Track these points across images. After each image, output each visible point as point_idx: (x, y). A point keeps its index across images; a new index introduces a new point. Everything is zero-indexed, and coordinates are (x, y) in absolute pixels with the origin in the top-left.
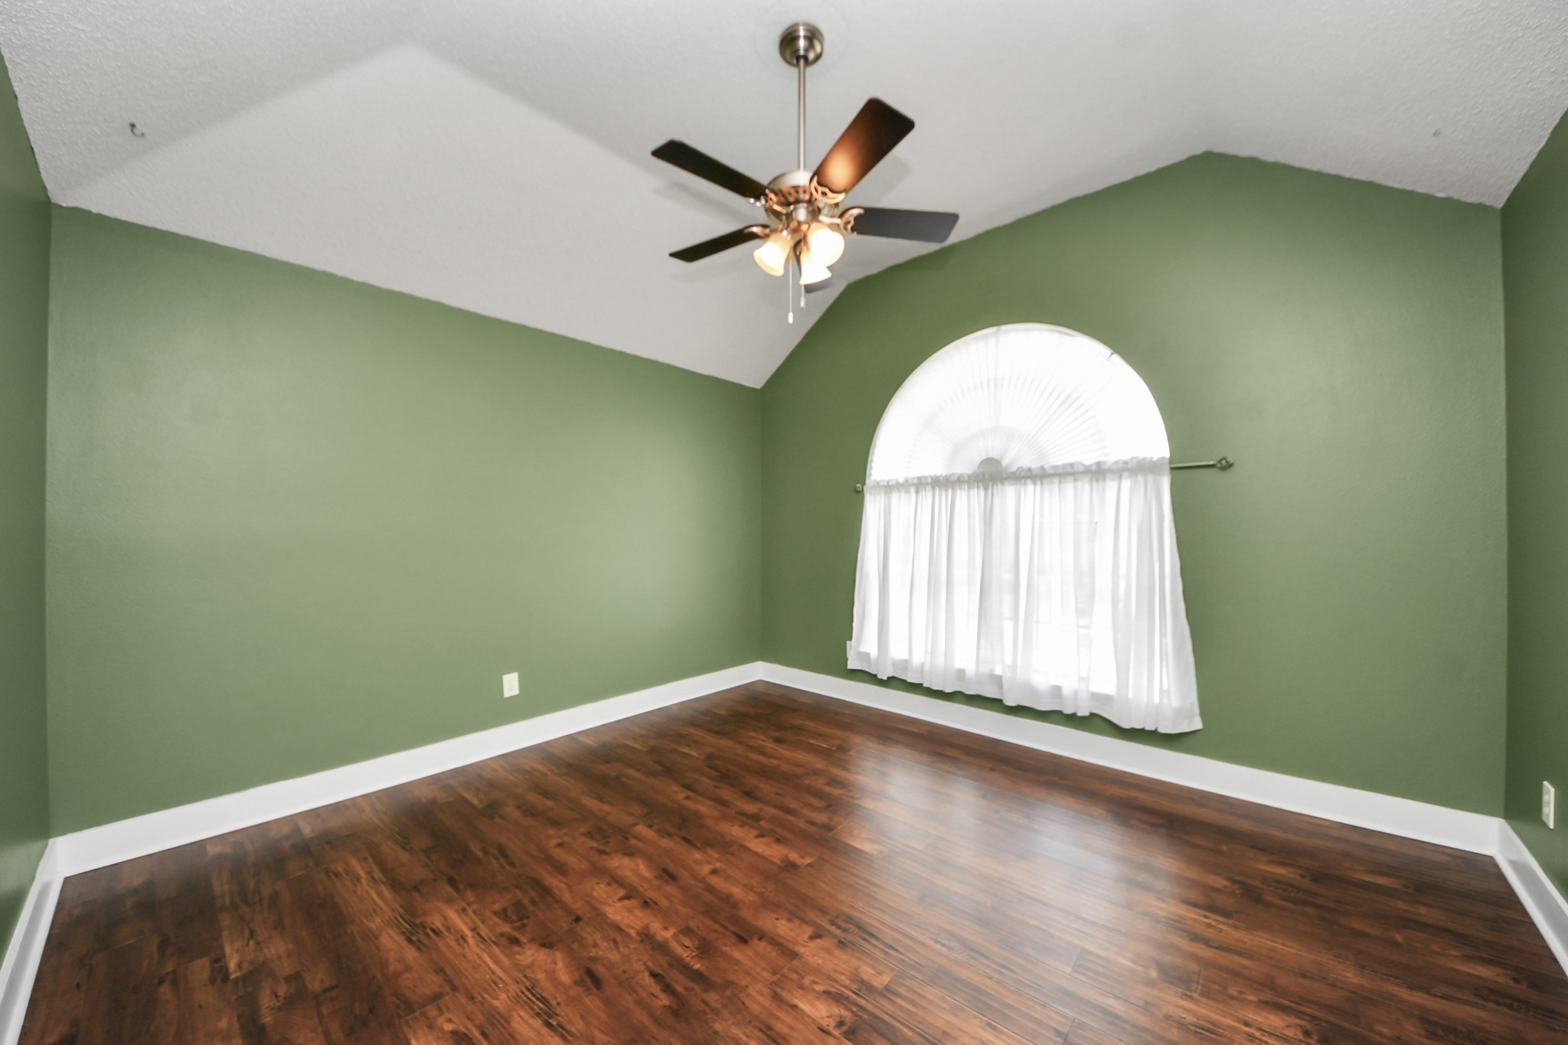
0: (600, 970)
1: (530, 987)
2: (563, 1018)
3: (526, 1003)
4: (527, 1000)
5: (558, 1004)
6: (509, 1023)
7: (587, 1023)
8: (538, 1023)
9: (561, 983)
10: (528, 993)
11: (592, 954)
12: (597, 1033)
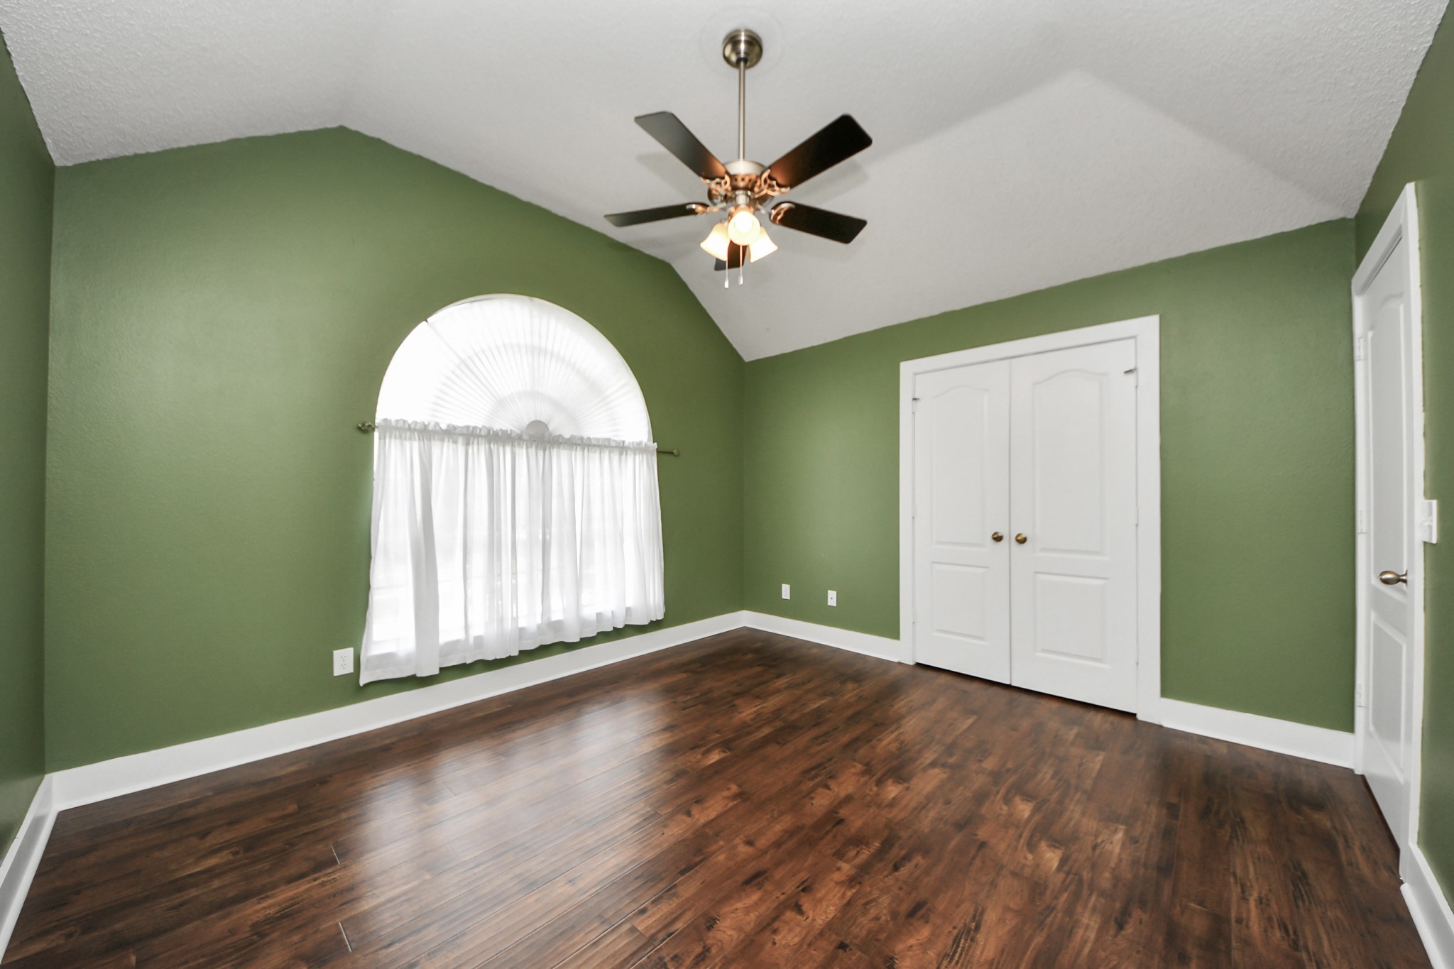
0: (904, 908)
1: (949, 959)
2: (966, 920)
3: (966, 954)
4: (964, 955)
5: (954, 928)
6: (993, 959)
7: (961, 902)
8: (980, 937)
9: (933, 934)
10: (956, 958)
11: (889, 919)
12: (966, 893)
